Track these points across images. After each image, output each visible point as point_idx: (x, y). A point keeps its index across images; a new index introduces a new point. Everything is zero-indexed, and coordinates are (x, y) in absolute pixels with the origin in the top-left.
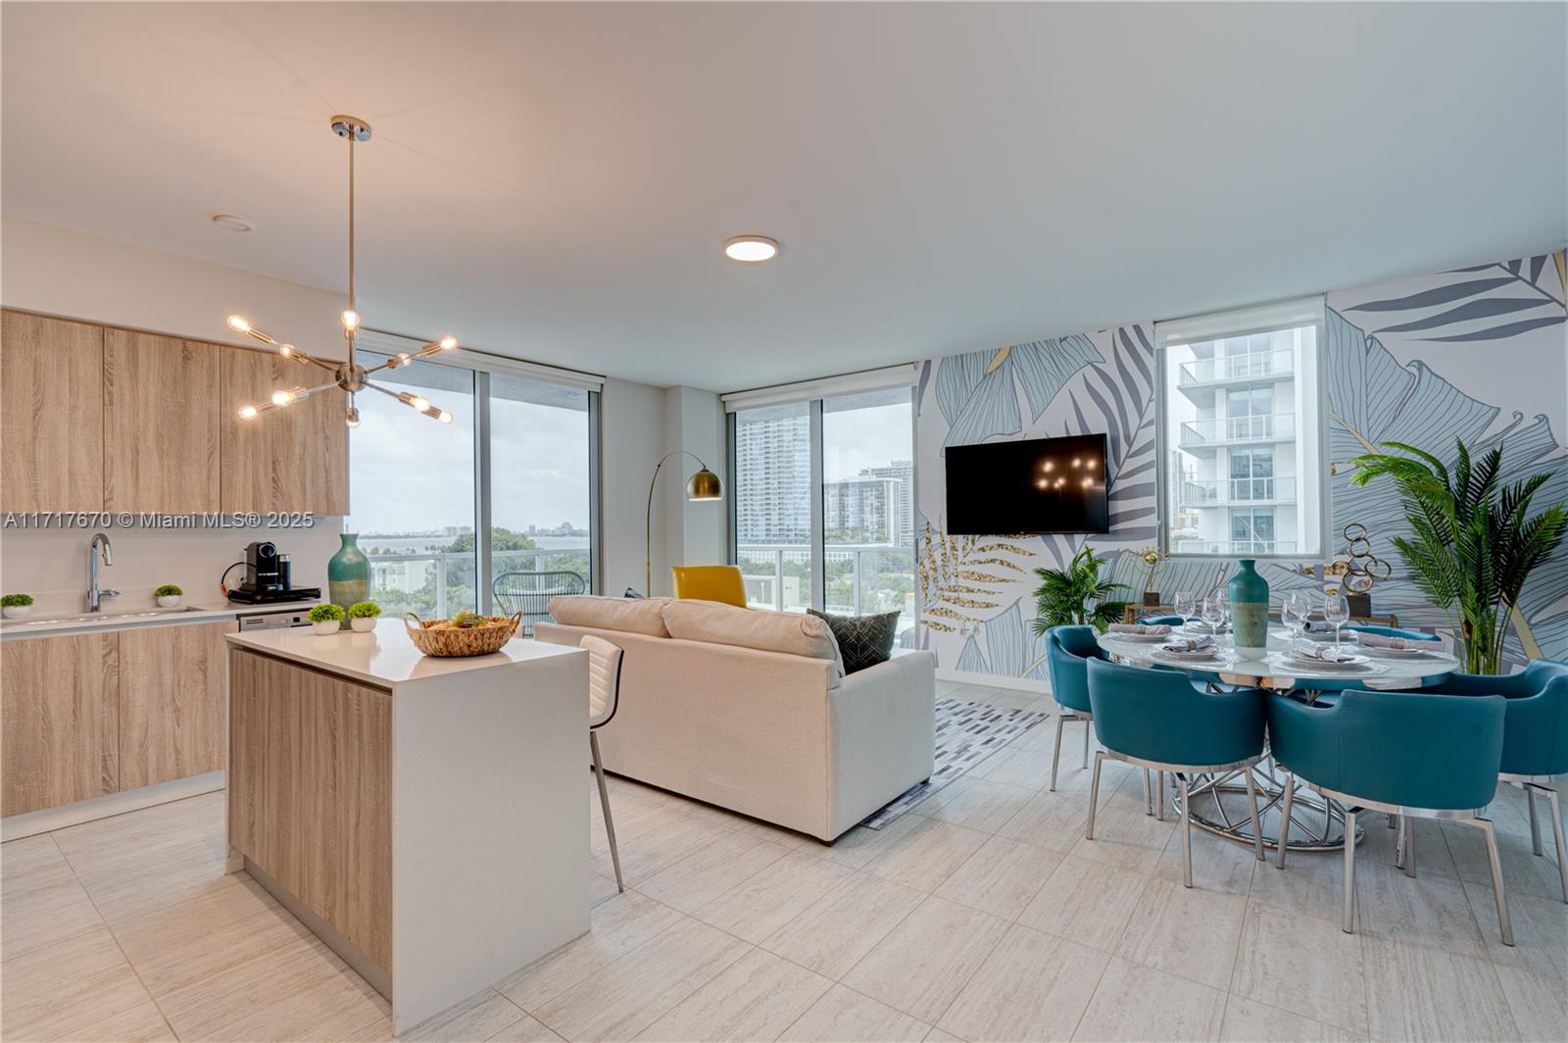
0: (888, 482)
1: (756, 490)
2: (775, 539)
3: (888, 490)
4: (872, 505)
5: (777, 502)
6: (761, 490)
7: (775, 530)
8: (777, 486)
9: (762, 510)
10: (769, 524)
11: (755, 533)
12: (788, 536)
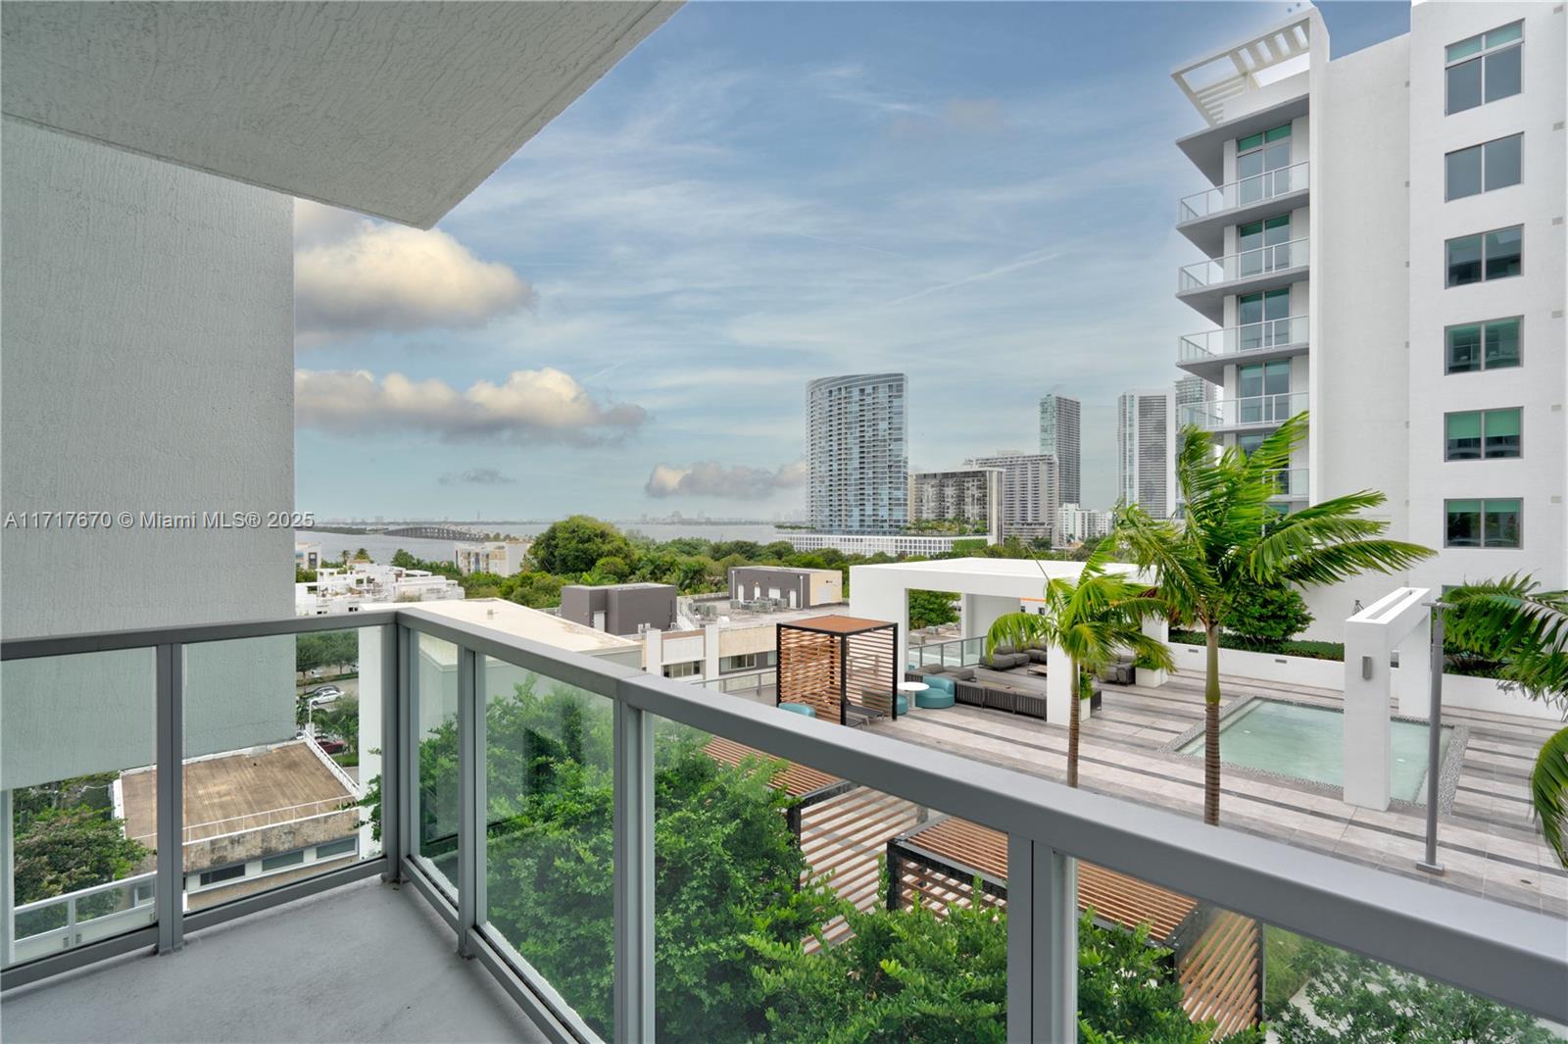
0: (991, 472)
1: (850, 480)
2: (869, 529)
3: (991, 481)
4: (973, 496)
5: (871, 492)
6: (855, 480)
7: (869, 521)
8: (871, 475)
9: (856, 500)
10: (863, 515)
11: (849, 524)
12: (882, 527)
